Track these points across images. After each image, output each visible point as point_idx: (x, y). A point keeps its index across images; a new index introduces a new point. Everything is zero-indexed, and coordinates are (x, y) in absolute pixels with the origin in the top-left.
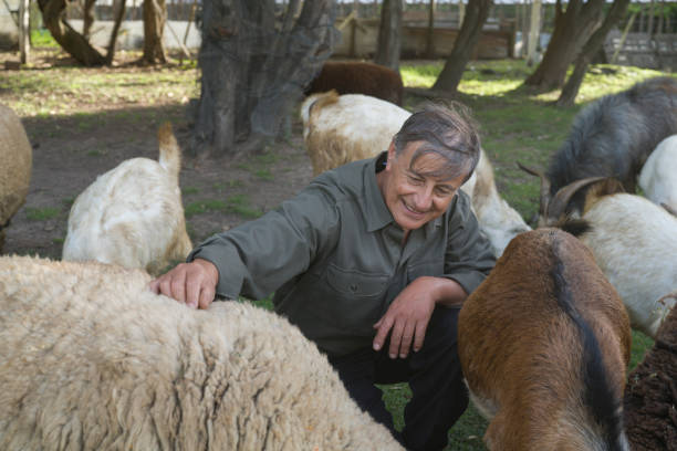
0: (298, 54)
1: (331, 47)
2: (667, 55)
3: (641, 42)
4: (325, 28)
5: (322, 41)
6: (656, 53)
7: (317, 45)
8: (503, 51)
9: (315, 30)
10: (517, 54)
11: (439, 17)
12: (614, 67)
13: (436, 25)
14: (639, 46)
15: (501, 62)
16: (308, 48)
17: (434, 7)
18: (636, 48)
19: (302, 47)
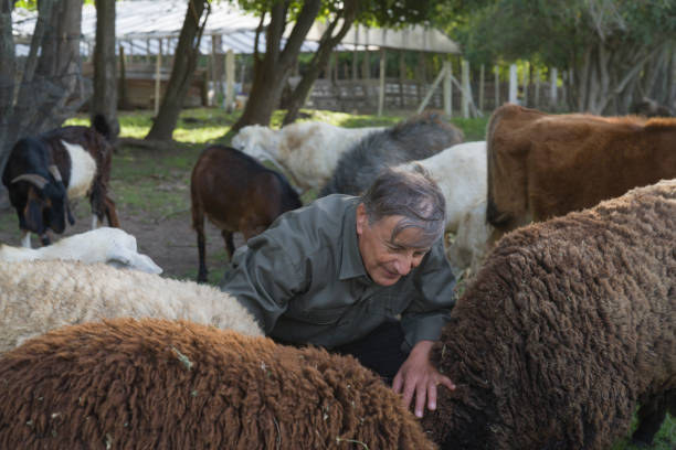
0: (47, 104)
1: (82, 96)
2: (348, 99)
3: (325, 88)
4: (75, 77)
5: (72, 90)
6: (339, 98)
7: (67, 94)
8: (198, 101)
9: (64, 79)
10: (210, 103)
11: (129, 68)
12: (309, 112)
13: (128, 76)
14: (323, 91)
15: (196, 111)
16: (57, 98)
17: (125, 58)
18: (320, 94)
19: (51, 96)
